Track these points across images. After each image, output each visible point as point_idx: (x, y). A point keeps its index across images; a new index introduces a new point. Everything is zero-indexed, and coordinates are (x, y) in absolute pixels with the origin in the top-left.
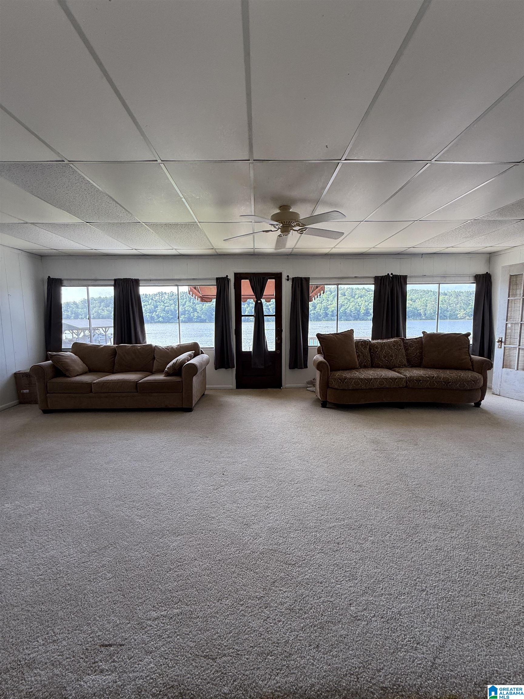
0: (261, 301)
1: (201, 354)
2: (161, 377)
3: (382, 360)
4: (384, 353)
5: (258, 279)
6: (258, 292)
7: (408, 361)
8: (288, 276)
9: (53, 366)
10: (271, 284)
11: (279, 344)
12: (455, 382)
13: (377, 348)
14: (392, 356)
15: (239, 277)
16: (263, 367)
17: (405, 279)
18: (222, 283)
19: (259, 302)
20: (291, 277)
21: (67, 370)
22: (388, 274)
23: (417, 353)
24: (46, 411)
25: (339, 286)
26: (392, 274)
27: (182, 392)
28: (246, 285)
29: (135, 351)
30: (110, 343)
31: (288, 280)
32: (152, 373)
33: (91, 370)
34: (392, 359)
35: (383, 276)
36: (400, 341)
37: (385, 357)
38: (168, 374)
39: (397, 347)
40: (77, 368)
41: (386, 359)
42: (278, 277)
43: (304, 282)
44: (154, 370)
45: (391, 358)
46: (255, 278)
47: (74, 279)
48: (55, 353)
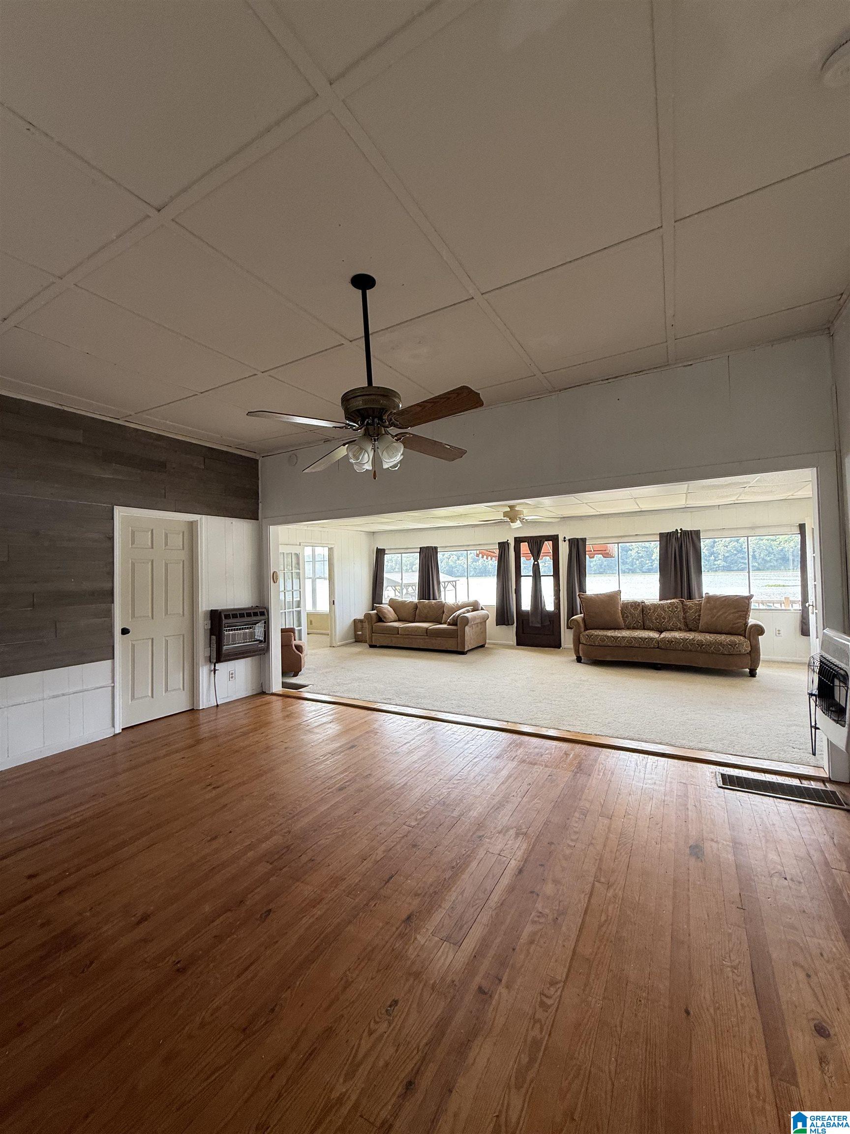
0: (538, 562)
1: (481, 610)
2: (445, 626)
3: (653, 622)
4: (656, 615)
5: (535, 542)
6: (536, 553)
7: (686, 625)
8: (565, 538)
9: (377, 614)
10: (548, 546)
11: (557, 605)
12: (709, 645)
13: (650, 609)
14: (664, 618)
15: (518, 541)
16: (539, 625)
17: (697, 534)
18: (503, 546)
19: (536, 563)
20: (567, 538)
21: (385, 617)
22: (677, 530)
23: (696, 616)
24: (371, 646)
25: (619, 544)
26: (681, 529)
27: (457, 638)
28: (524, 547)
29: (430, 606)
30: (415, 600)
31: (565, 541)
32: (441, 624)
33: (399, 620)
34: (664, 622)
35: (668, 533)
36: (678, 603)
37: (656, 619)
38: (449, 624)
39: (673, 609)
40: (391, 617)
41: (658, 621)
42: (554, 539)
43: (580, 543)
44: (443, 622)
45: (663, 620)
46: (532, 541)
47: (392, 549)
48: (378, 605)
